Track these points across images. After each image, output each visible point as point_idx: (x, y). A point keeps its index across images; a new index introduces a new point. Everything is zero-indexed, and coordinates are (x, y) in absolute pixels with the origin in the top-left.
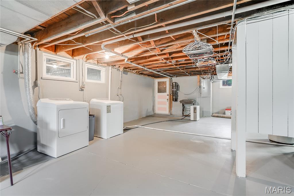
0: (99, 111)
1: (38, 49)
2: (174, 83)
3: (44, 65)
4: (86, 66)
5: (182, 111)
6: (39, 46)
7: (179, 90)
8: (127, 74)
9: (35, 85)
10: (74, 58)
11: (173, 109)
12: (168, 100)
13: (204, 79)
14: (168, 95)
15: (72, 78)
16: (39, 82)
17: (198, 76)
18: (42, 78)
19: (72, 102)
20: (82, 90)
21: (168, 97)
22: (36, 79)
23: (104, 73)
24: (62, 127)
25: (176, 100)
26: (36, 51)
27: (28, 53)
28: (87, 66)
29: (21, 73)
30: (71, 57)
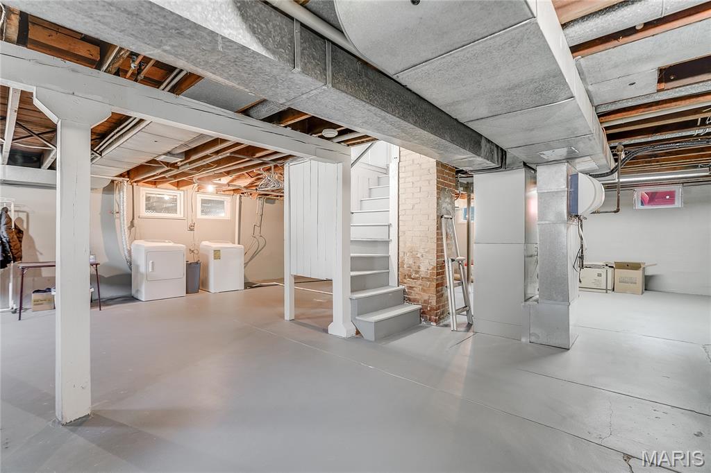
0: (207, 257)
1: (135, 184)
3: (142, 204)
4: (198, 198)
6: (135, 182)
8: (274, 203)
9: (132, 225)
10: (181, 189)
15: (180, 214)
16: (136, 221)
18: (139, 217)
19: (171, 244)
20: (191, 230)
22: (133, 219)
23: (229, 204)
24: (150, 270)
26: (133, 186)
27: (123, 192)
28: (200, 197)
29: (118, 213)
30: (176, 188)
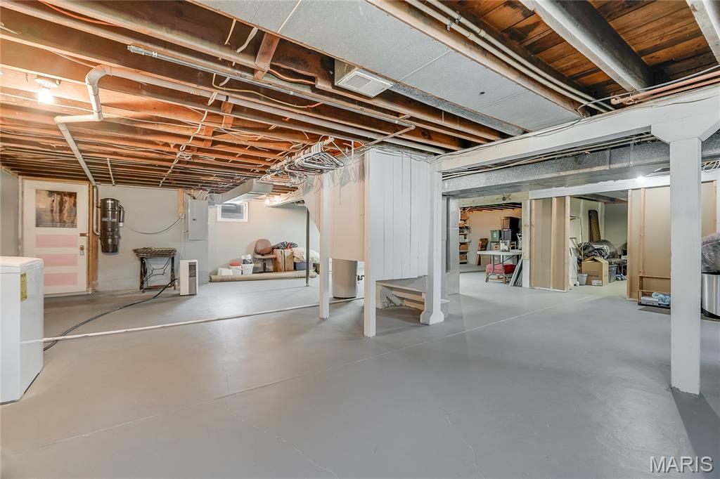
2: (110, 202)
5: (139, 278)
7: (123, 222)
11: (100, 275)
12: (82, 249)
13: (194, 198)
14: (82, 235)
17: (180, 190)
21: (83, 241)
25: (113, 249)
